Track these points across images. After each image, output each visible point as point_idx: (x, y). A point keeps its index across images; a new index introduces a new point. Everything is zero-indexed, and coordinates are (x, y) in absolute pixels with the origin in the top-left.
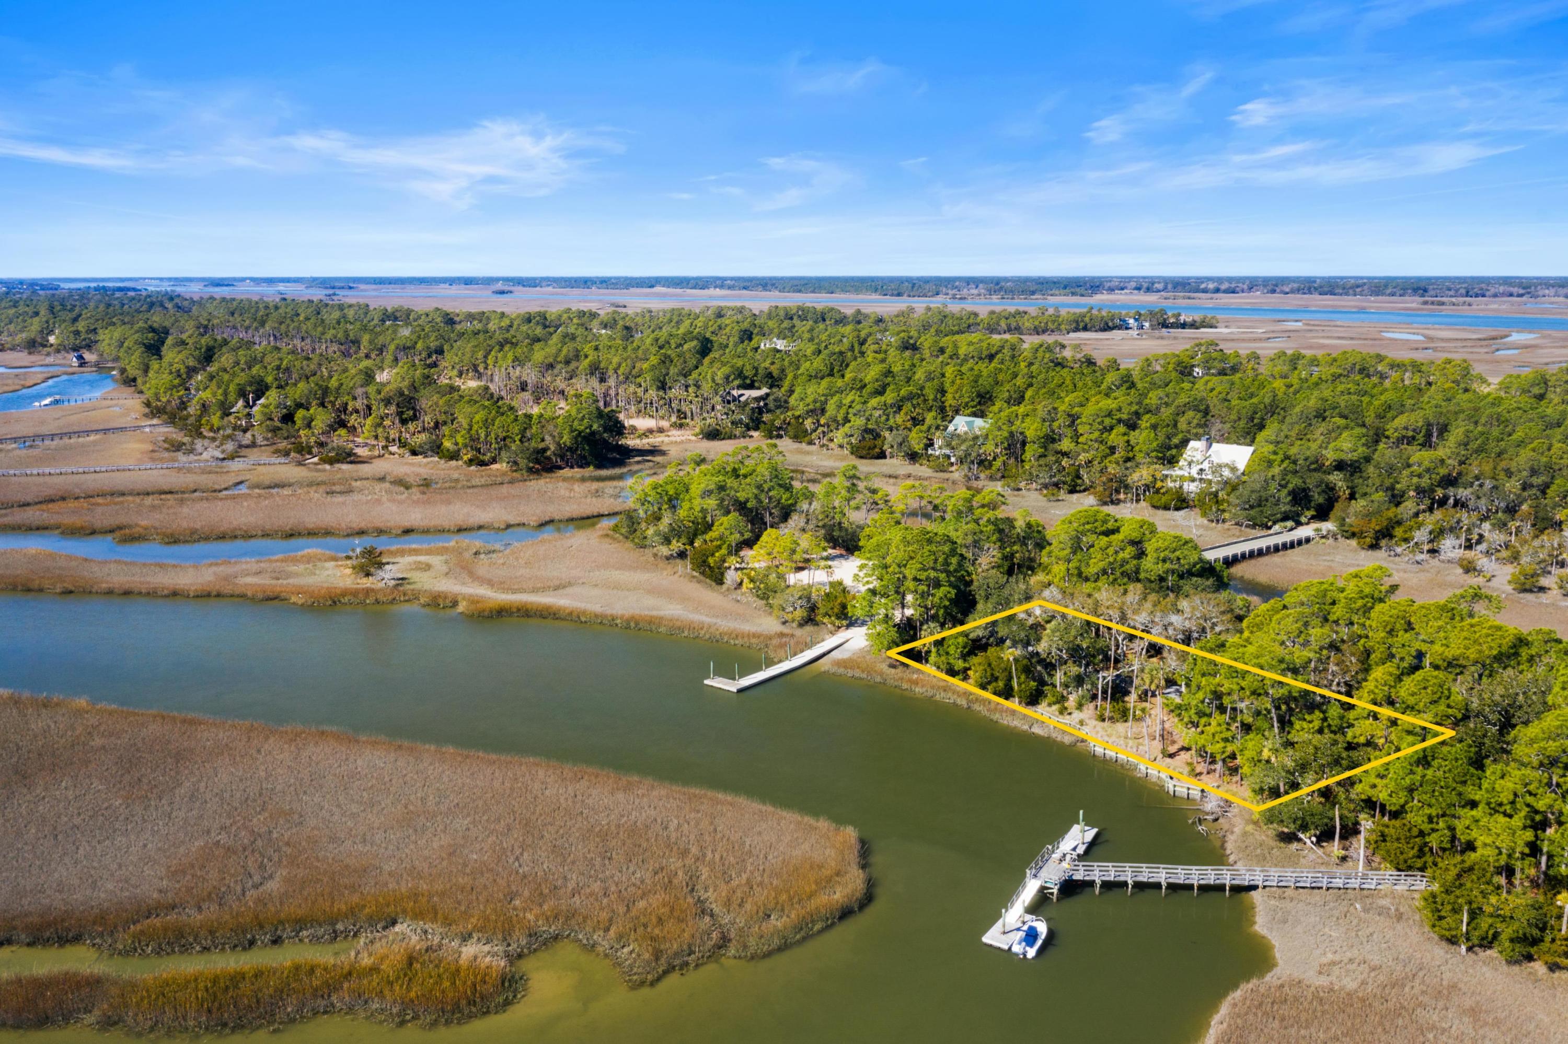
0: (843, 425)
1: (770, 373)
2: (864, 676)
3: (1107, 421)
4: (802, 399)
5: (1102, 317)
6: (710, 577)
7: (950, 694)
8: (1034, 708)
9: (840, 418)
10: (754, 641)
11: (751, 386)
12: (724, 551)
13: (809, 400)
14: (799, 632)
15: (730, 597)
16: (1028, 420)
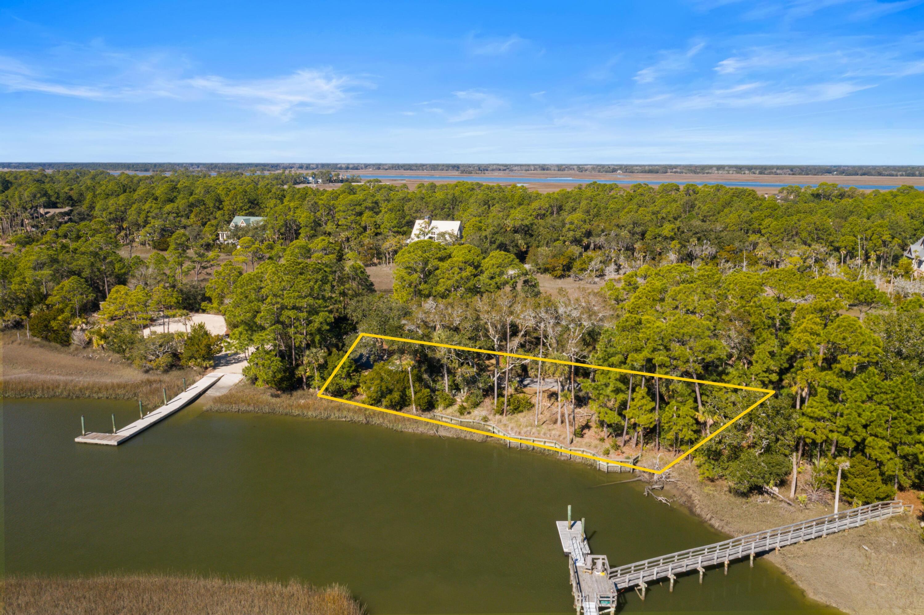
0: (145, 226)
1: (70, 197)
2: (251, 408)
3: (358, 209)
4: (104, 210)
5: (293, 176)
6: (55, 340)
7: (345, 413)
8: (431, 414)
9: (141, 221)
10: (120, 392)
11: (54, 205)
12: (67, 314)
13: (112, 209)
14: (166, 378)
15: (81, 356)
16: (298, 211)
